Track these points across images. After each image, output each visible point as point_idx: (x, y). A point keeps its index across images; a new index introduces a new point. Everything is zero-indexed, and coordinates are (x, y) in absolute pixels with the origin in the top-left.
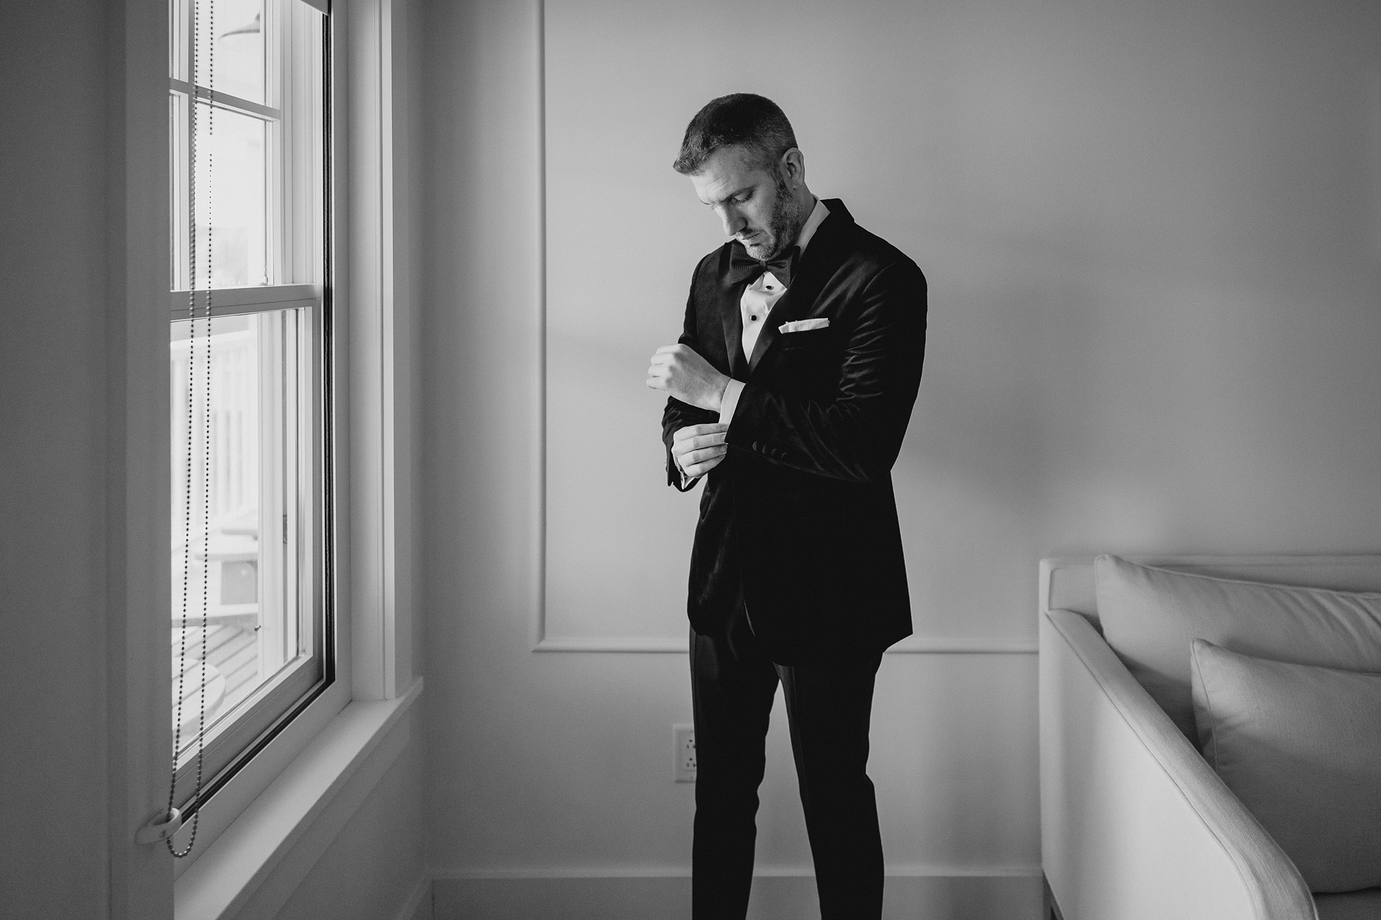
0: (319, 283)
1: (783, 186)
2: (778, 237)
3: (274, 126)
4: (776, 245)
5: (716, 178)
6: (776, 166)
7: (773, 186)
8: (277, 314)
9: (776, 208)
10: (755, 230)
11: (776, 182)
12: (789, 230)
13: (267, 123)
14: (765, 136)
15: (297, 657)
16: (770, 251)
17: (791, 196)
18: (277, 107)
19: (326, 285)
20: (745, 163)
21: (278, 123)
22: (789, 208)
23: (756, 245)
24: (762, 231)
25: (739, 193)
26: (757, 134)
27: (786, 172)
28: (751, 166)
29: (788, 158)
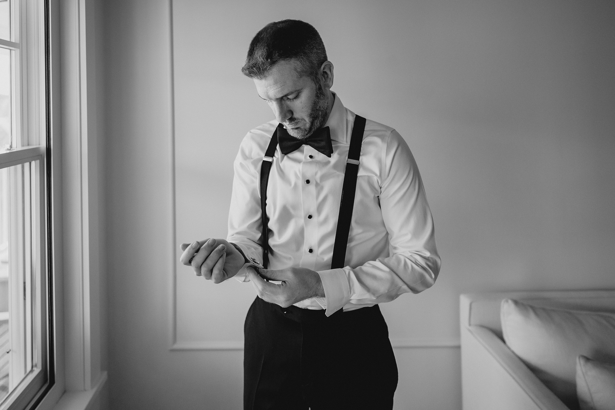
0: (43, 145)
1: (320, 88)
2: (312, 123)
3: (16, 53)
4: (310, 129)
5: (276, 82)
6: (317, 74)
7: (314, 89)
8: (19, 166)
9: (315, 104)
10: (298, 119)
11: (316, 85)
12: (320, 118)
13: (12, 51)
14: (311, 53)
15: (32, 371)
16: (306, 133)
17: (324, 96)
18: (18, 41)
19: (48, 146)
20: (297, 72)
21: (18, 51)
22: (323, 104)
23: (297, 128)
24: (303, 119)
25: (292, 93)
26: (307, 51)
27: (322, 78)
28: (301, 74)
29: (324, 68)
